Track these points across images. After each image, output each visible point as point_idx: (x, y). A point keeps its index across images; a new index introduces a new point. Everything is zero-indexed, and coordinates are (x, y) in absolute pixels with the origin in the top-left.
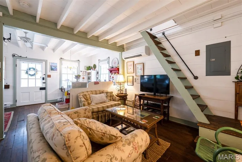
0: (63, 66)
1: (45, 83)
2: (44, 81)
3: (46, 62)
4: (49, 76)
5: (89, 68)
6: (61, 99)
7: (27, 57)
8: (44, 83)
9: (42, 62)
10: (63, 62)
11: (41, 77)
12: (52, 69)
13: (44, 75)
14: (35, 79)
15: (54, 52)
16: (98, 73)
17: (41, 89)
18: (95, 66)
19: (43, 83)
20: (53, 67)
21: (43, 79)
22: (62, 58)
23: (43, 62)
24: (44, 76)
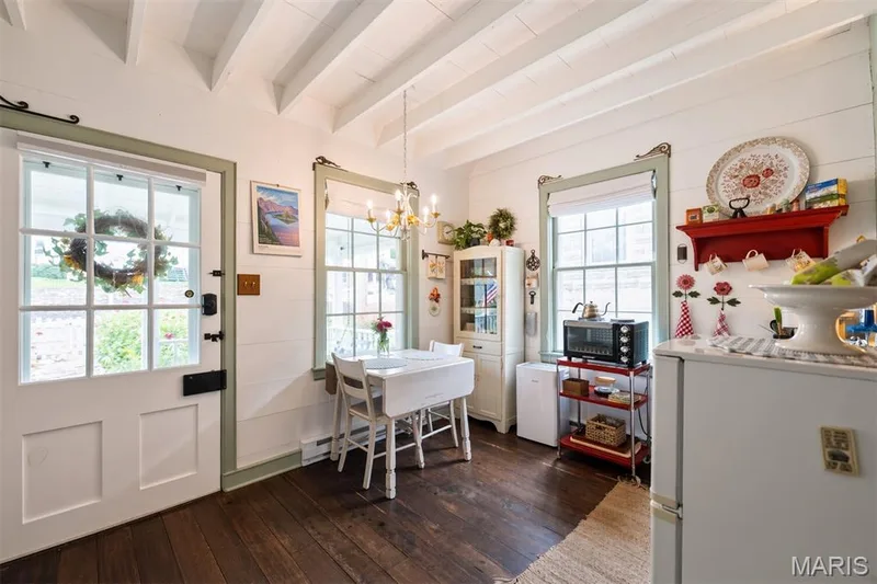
0: (332, 220)
1: (221, 336)
2: (213, 324)
3: (228, 173)
4: (250, 285)
5: (467, 237)
6: (324, 448)
7: (75, 120)
8: (214, 338)
9: (202, 177)
10: (334, 188)
11: (189, 294)
12: (268, 235)
13: (216, 273)
14: (150, 308)
15: (279, 111)
16: (531, 263)
17: (195, 384)
18: (502, 226)
19: (207, 337)
21: (209, 306)
22: (324, 161)
23: (208, 174)
24: (214, 286)
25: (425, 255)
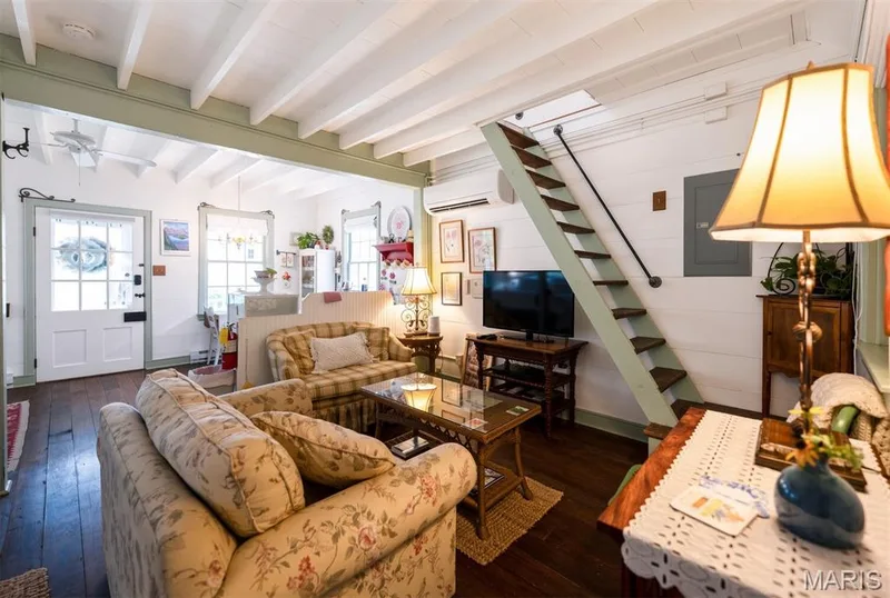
0: (211, 234)
1: (144, 295)
2: (140, 289)
3: (147, 217)
4: (160, 271)
5: (307, 241)
6: (203, 356)
7: (73, 200)
8: (140, 296)
9: (133, 220)
10: (212, 218)
11: (127, 275)
12: (169, 245)
13: (141, 265)
14: (107, 281)
15: (176, 182)
16: (338, 259)
17: (130, 317)
18: (329, 235)
19: (136, 295)
20: (172, 238)
21: (137, 280)
22: (205, 205)
23: (137, 218)
24: (140, 271)
25: (278, 253)
